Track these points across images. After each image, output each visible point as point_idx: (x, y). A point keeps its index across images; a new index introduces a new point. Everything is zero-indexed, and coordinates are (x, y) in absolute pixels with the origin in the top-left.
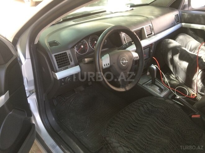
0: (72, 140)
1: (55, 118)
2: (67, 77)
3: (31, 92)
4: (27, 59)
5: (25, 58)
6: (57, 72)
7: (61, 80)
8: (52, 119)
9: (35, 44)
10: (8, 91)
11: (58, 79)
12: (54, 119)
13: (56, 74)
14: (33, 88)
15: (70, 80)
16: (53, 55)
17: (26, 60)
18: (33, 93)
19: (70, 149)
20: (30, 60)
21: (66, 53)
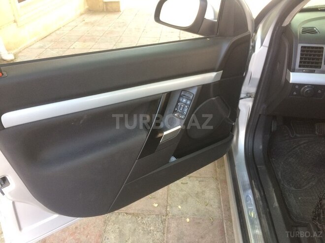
0: (270, 184)
1: (263, 146)
2: (307, 85)
3: (248, 95)
4: (264, 46)
5: (262, 45)
6: (294, 71)
7: (294, 85)
8: (259, 146)
9: (283, 25)
10: (222, 71)
11: (291, 82)
12: (261, 147)
13: (291, 73)
14: (253, 90)
15: (309, 92)
16: (300, 46)
17: (262, 47)
18: (250, 97)
19: (262, 191)
20: (266, 49)
21: (323, 48)
